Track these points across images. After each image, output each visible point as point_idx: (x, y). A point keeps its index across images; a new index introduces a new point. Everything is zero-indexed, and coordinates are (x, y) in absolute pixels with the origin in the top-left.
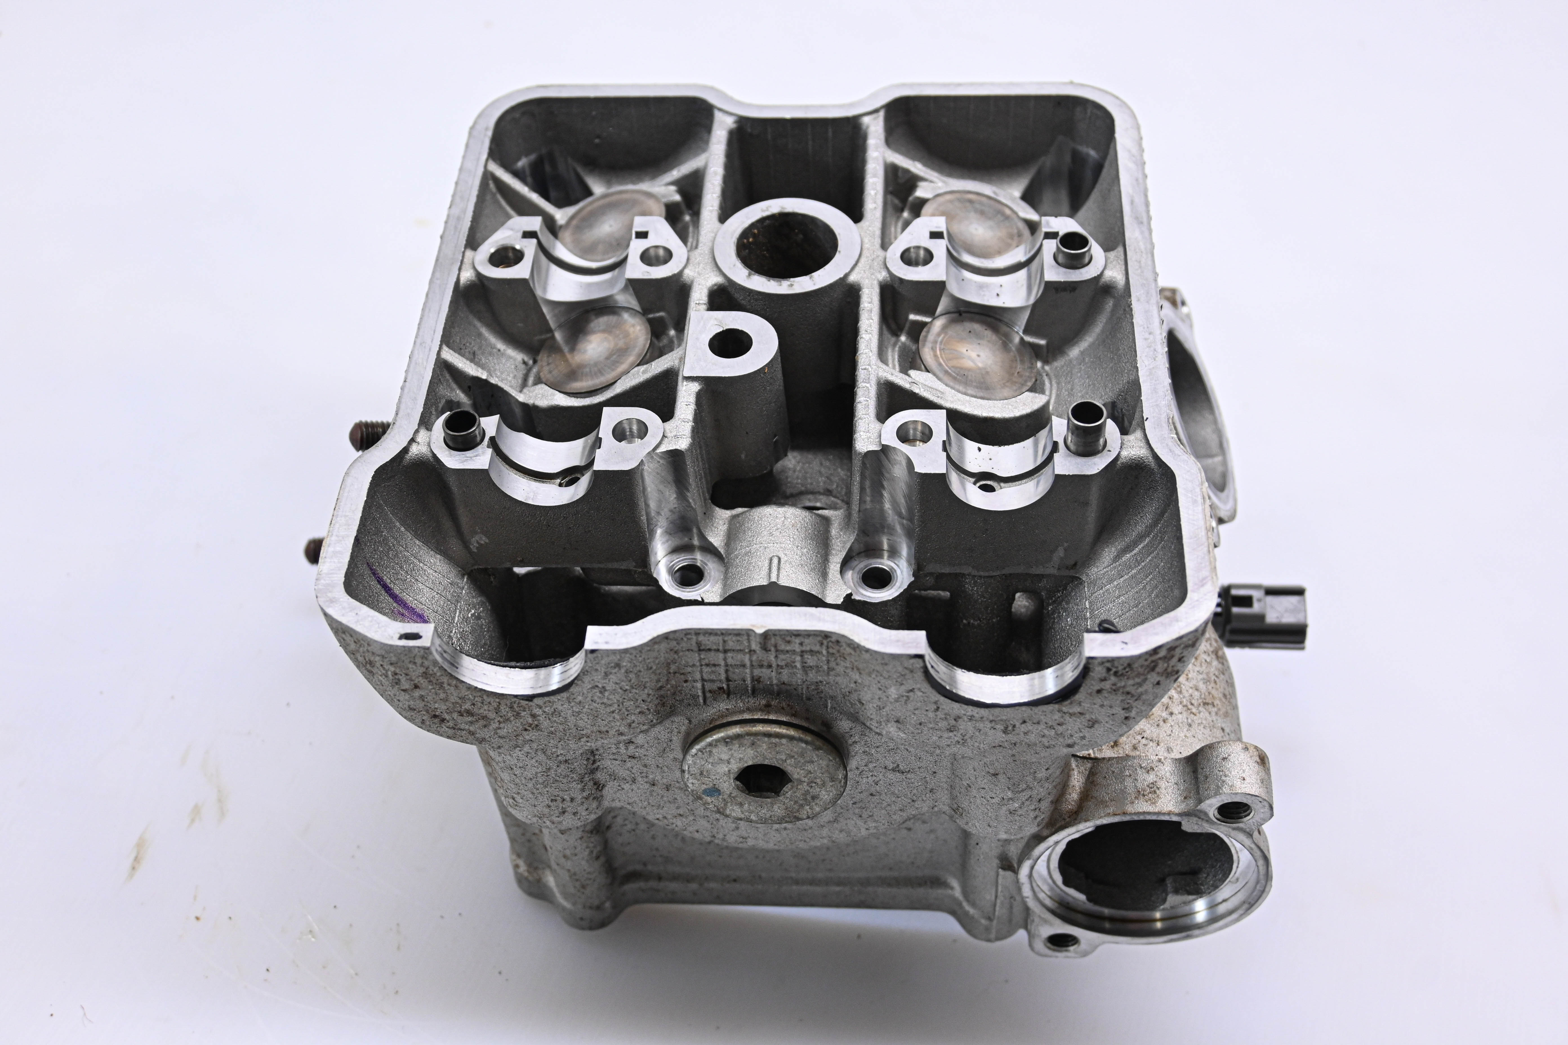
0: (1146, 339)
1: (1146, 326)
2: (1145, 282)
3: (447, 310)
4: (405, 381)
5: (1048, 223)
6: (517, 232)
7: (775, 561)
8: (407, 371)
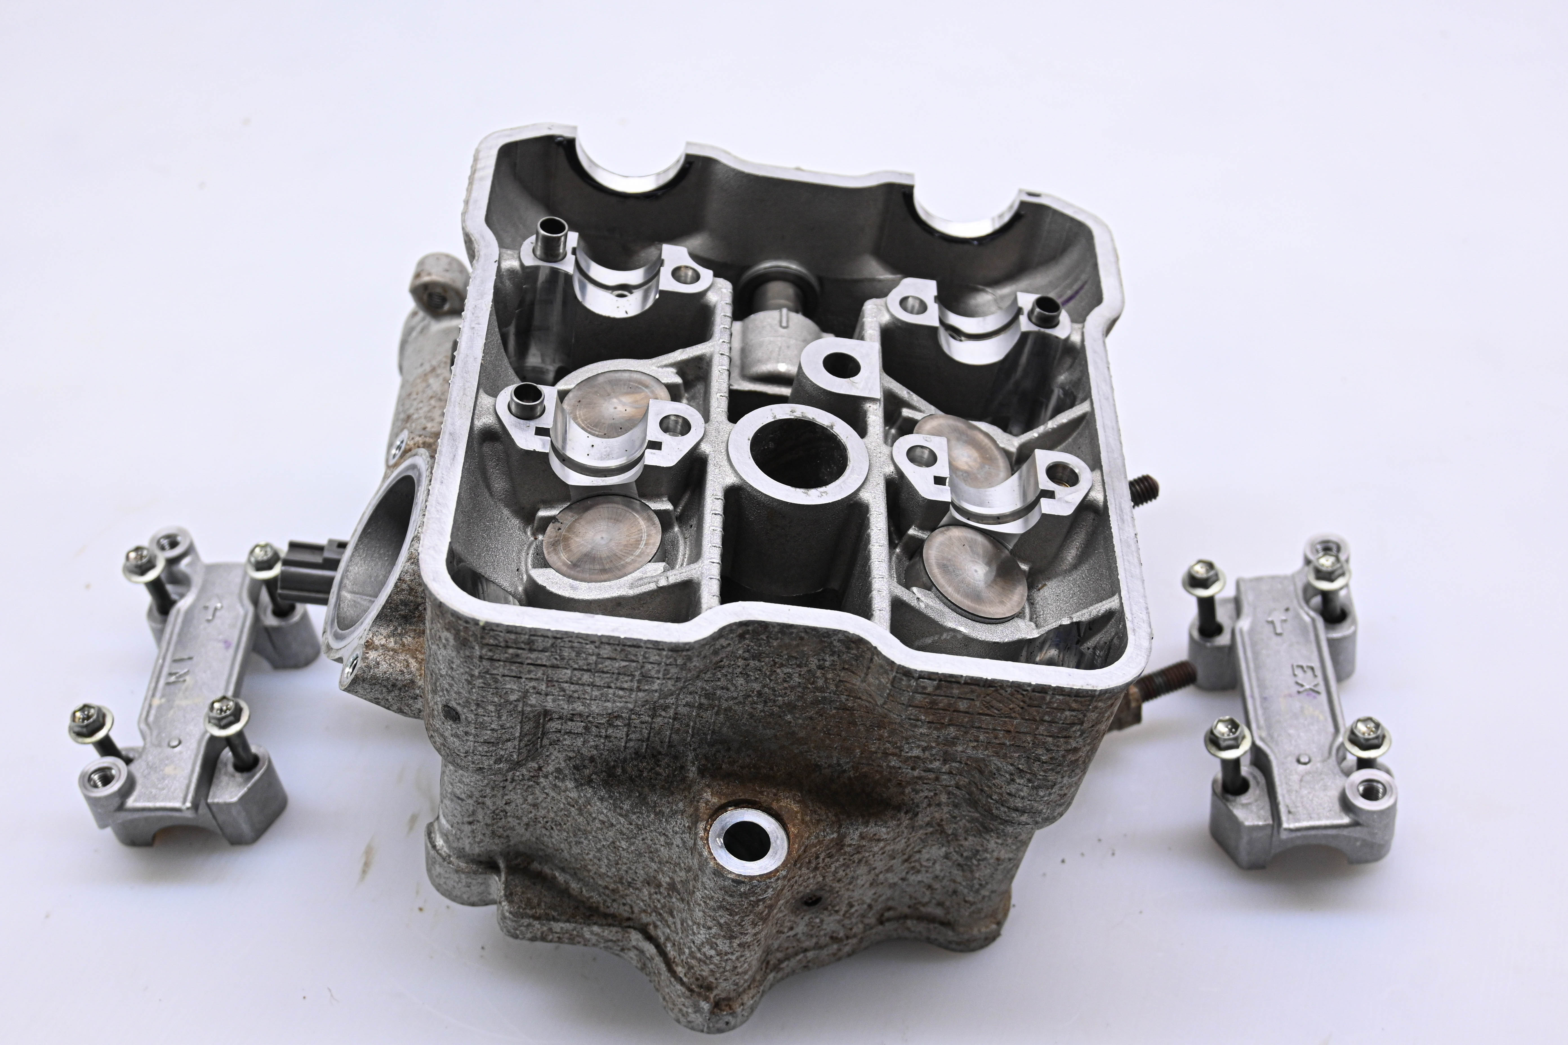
0: (479, 324)
1: (475, 334)
2: (465, 375)
3: (1098, 427)
4: (1108, 368)
5: (544, 445)
6: (1060, 499)
7: (784, 324)
8: (1111, 377)
